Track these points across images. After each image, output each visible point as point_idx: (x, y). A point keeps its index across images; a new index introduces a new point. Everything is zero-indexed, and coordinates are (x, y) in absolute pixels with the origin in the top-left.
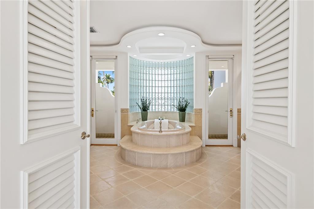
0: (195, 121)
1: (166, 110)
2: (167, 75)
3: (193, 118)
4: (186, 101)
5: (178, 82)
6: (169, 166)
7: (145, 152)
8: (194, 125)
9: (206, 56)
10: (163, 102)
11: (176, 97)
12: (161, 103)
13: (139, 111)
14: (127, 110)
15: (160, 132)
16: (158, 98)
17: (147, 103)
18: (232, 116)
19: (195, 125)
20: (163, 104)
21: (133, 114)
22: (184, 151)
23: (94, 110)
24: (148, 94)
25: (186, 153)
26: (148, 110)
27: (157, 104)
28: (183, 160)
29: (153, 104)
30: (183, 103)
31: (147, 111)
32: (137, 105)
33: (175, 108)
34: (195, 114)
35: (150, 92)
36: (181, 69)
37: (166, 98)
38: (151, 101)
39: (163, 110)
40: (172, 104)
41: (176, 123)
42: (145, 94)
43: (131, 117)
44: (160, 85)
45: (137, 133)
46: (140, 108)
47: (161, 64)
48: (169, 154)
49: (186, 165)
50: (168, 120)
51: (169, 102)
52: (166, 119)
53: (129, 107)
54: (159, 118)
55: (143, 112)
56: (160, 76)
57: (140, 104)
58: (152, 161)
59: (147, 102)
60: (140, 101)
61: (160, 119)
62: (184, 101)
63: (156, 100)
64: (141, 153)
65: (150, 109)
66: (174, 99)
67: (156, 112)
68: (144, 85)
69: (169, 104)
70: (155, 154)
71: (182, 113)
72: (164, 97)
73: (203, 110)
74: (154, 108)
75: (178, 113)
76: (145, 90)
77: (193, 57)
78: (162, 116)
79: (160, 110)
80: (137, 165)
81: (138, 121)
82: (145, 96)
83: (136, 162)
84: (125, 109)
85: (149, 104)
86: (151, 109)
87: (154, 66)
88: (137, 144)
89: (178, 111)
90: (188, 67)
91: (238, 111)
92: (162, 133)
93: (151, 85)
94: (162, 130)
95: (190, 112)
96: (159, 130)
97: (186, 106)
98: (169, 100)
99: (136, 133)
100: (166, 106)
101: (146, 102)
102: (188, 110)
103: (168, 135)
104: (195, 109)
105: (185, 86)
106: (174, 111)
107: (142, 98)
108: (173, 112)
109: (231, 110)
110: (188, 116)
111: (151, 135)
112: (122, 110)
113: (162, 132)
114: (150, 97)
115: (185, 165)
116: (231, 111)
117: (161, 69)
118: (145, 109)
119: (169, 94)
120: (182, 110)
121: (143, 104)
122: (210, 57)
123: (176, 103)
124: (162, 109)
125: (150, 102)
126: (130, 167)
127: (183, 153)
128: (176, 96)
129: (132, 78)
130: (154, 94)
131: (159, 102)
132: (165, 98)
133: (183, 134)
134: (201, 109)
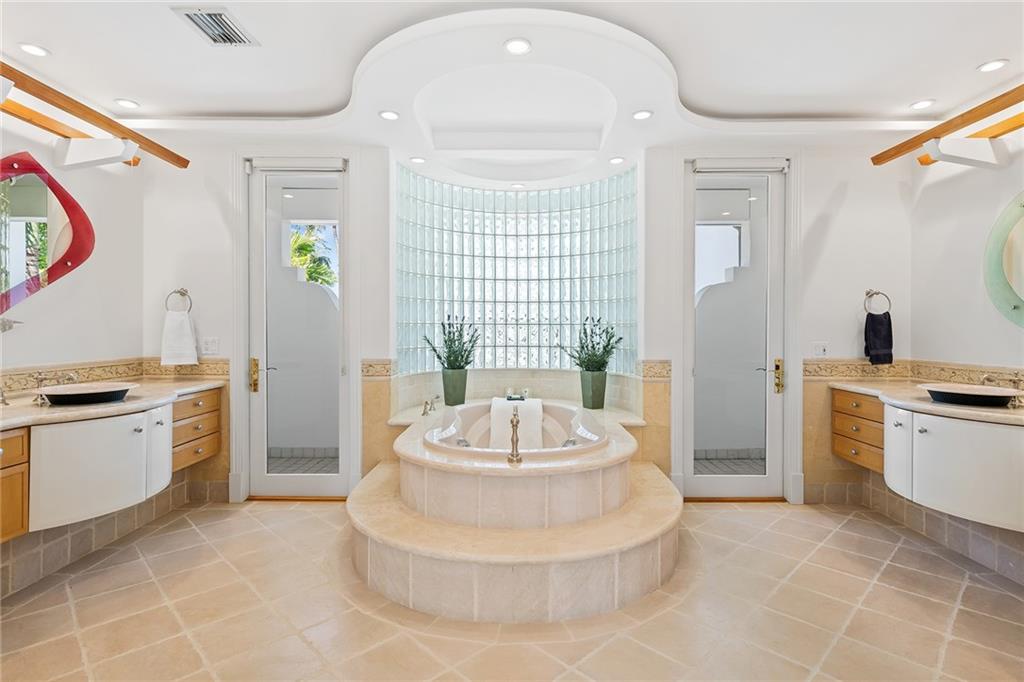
0: (645, 407)
1: (534, 365)
2: (535, 239)
3: (637, 396)
4: (607, 333)
5: (575, 264)
6: (550, 615)
7: (448, 552)
8: (638, 421)
9: (686, 162)
10: (523, 333)
11: (569, 317)
12: (514, 338)
13: (436, 370)
14: (386, 365)
15: (510, 461)
16: (506, 320)
17: (466, 338)
18: (780, 386)
19: (643, 423)
20: (521, 343)
21: (412, 378)
22: (614, 548)
23: (262, 365)
24: (467, 307)
25: (623, 554)
26: (467, 363)
27: (500, 341)
28: (613, 583)
29: (488, 342)
30: (596, 339)
31: (462, 368)
32: (427, 345)
33: (568, 357)
34: (643, 381)
35: (477, 298)
36: (588, 216)
37: (532, 321)
38: (479, 332)
39: (523, 363)
40: (556, 341)
41: (572, 414)
42: (456, 306)
43: (401, 391)
44: (512, 275)
45: (419, 466)
46: (439, 357)
47: (517, 199)
48: (548, 564)
49: (623, 604)
50: (539, 401)
51: (545, 335)
52: (534, 396)
53: (393, 356)
54: (510, 392)
55: (450, 371)
56: (511, 242)
57: (439, 342)
58: (476, 595)
59: (465, 333)
60: (438, 329)
61: (510, 399)
62: (598, 332)
63: (499, 328)
64: (431, 558)
65: (477, 360)
66: (561, 324)
67: (495, 371)
68: (455, 275)
69: (546, 343)
70: (489, 565)
71: (593, 377)
72: (525, 319)
73: (672, 364)
74: (489, 357)
75: (579, 375)
76: (456, 293)
77: (634, 169)
78: (518, 385)
79: (511, 364)
80: (411, 607)
81: (427, 407)
82: (456, 314)
83: (411, 594)
84: (378, 360)
85: (474, 341)
86: (480, 360)
87: (492, 206)
88: (414, 509)
89: (578, 369)
90: (615, 209)
91: (805, 370)
92: (523, 466)
93: (478, 273)
94: (520, 451)
95: (621, 373)
96: (510, 451)
97: (607, 350)
98: (545, 327)
99: (413, 465)
100: (534, 351)
101: (461, 335)
102: (613, 366)
103: (543, 477)
104: (643, 362)
105: (601, 277)
106: (564, 368)
107: (446, 322)
108: (561, 372)
109: (778, 363)
110: (614, 386)
111: (476, 475)
112: (368, 368)
113: (519, 461)
114: (476, 319)
115: (620, 608)
116: (777, 367)
117: (514, 216)
118: (456, 360)
119: (545, 307)
120: (594, 364)
121: (449, 343)
122: (699, 165)
123: (571, 339)
124: (521, 360)
125: (476, 335)
126: (384, 620)
127: (613, 555)
128: (568, 315)
129: (408, 248)
130: (489, 307)
131: (509, 335)
132: (528, 320)
133: (607, 468)
134: (667, 363)
